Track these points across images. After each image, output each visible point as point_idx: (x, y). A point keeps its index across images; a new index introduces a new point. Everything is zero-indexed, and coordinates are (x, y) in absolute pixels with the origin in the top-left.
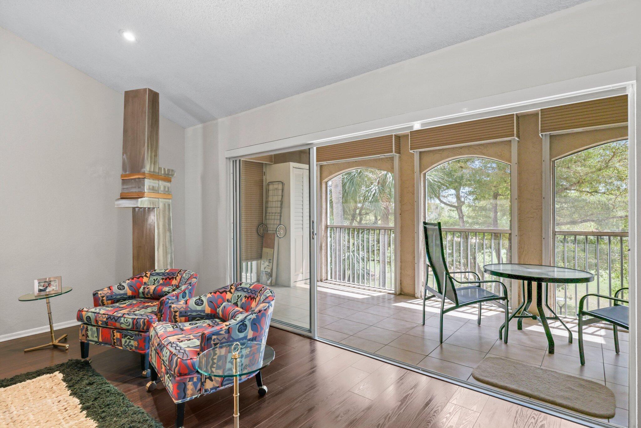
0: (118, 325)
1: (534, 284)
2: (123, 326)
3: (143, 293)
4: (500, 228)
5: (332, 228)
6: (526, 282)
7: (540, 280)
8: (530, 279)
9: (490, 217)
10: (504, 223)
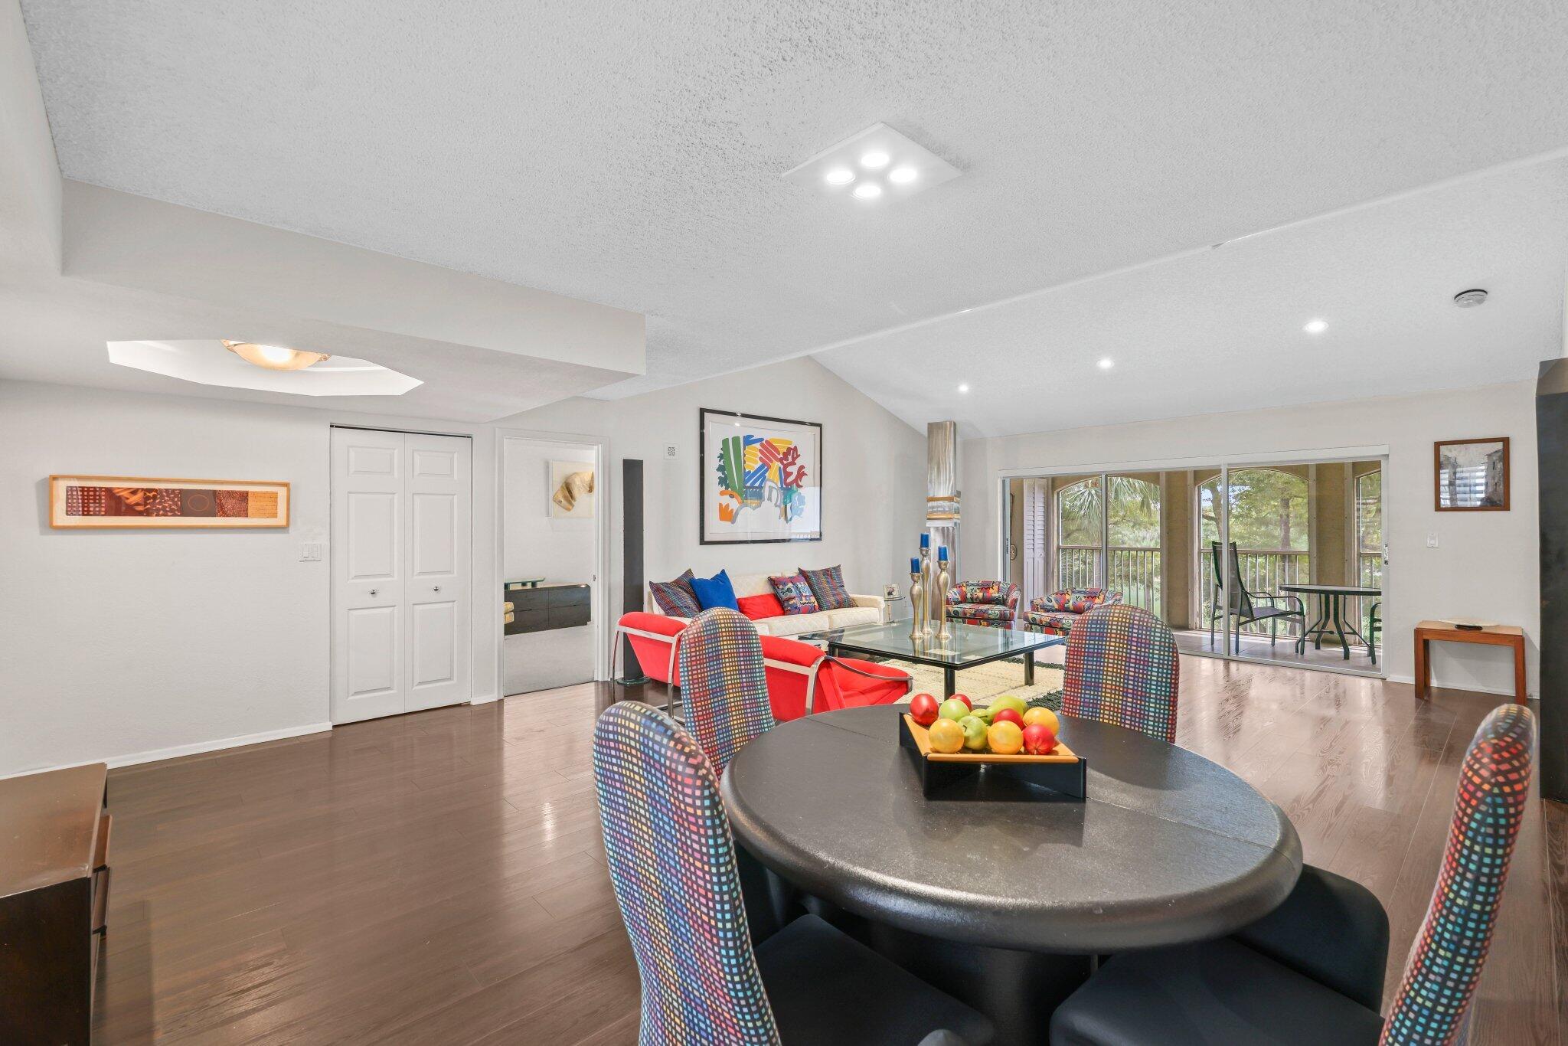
0: (986, 616)
1: (1332, 597)
2: (991, 616)
3: (972, 599)
4: (1293, 550)
5: (1064, 550)
6: (1323, 596)
7: (1336, 593)
8: (1327, 593)
9: (1274, 537)
10: (1301, 543)
